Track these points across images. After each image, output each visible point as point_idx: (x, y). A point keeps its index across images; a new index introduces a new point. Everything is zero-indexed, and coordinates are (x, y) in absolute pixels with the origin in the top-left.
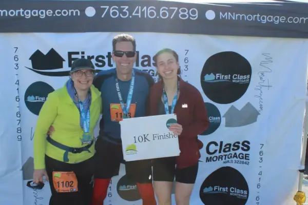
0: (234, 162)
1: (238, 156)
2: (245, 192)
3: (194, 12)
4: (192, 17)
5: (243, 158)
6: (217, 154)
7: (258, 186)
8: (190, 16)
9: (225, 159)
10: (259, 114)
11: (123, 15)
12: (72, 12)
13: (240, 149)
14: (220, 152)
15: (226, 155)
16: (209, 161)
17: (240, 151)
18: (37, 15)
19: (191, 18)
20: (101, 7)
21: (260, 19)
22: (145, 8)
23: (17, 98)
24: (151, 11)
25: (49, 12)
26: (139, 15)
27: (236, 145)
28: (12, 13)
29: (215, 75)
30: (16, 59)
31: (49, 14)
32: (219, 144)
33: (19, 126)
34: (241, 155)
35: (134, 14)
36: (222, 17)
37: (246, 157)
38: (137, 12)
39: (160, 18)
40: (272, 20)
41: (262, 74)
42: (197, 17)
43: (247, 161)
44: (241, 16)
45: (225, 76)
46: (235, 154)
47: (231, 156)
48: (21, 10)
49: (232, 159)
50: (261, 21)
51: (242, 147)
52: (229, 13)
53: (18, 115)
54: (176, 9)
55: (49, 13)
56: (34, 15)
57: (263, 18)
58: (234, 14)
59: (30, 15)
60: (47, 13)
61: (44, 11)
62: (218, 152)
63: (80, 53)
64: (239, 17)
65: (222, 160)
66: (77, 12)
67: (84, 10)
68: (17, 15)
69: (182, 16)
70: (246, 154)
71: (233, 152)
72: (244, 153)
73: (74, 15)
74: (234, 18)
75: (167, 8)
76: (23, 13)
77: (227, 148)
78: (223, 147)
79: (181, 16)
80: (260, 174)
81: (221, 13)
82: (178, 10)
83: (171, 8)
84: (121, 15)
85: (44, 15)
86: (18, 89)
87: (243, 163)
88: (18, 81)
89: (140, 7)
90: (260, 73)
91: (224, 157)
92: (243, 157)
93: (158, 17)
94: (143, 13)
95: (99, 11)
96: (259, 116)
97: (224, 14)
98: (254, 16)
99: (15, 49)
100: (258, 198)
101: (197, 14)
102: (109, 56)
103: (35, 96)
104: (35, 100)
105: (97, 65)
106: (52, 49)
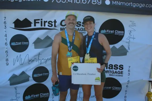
1: (117, 72)
2: (120, 88)
3: (99, 1)
5: (120, 73)
6: (105, 69)
7: (127, 86)
8: (97, 2)
9: (110, 73)
11: (63, 1)
13: (118, 69)
15: (110, 71)
19: (98, 4)
21: (132, 5)
26: (72, 1)
27: (116, 67)
30: (5, 23)
33: (7, 58)
34: (119, 72)
35: (68, 1)
36: (113, 3)
37: (121, 73)
39: (82, 3)
40: (138, 6)
41: (131, 32)
42: (101, 3)
43: (122, 75)
44: (123, 3)
46: (116, 71)
49: (114, 74)
50: (133, 6)
51: (119, 68)
52: (117, 2)
53: (7, 52)
56: (16, 0)
57: (134, 5)
58: (119, 2)
59: (13, 0)
64: (122, 3)
65: (108, 73)
69: (93, 2)
70: (121, 71)
71: (115, 70)
72: (120, 71)
73: (37, 0)
74: (119, 4)
80: (129, 81)
81: (113, 2)
84: (62, 1)
85: (21, 0)
86: (6, 39)
87: (120, 76)
88: (6, 35)
90: (129, 31)
91: (109, 72)
93: (81, 3)
97: (114, 2)
98: (130, 3)
99: (4, 18)
100: (126, 91)
101: (101, 2)
102: (55, 22)
103: (15, 42)
104: (16, 44)
105: (48, 26)
106: (26, 18)
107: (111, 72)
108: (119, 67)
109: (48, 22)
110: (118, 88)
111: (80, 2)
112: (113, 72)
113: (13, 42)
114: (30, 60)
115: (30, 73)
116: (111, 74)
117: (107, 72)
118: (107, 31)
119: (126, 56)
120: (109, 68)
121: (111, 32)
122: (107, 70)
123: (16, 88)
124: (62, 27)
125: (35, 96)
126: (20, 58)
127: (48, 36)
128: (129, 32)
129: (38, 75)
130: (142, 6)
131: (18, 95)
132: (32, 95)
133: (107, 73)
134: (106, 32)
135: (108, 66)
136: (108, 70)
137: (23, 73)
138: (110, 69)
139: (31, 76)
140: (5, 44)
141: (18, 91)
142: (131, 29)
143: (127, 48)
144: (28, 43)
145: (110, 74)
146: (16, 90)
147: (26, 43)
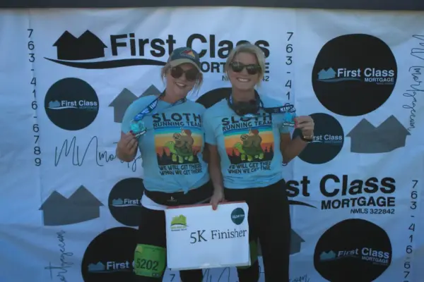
0: (369, 211)
1: (376, 201)
5: (384, 205)
6: (339, 197)
7: (408, 249)
9: (353, 205)
10: (409, 134)
13: (379, 190)
14: (344, 193)
15: (354, 200)
16: (326, 208)
17: (378, 194)
23: (34, 105)
27: (371, 184)
29: (336, 71)
30: (31, 47)
32: (341, 179)
33: (36, 145)
34: (382, 200)
37: (389, 201)
41: (418, 70)
43: (391, 208)
45: (352, 72)
46: (371, 198)
47: (364, 203)
49: (366, 207)
51: (382, 187)
53: (36, 129)
62: (340, 192)
63: (128, 36)
65: (348, 206)
70: (389, 198)
71: (368, 196)
72: (386, 196)
77: (355, 187)
78: (349, 186)
80: (412, 228)
87: (385, 211)
88: (34, 79)
90: (413, 69)
91: (351, 202)
92: (384, 203)
96: (408, 136)
99: (29, 32)
100: (407, 265)
102: (171, 41)
103: (60, 101)
104: (61, 106)
105: (153, 53)
106: (88, 31)
107: (356, 201)
108: (380, 186)
109: (150, 42)
112: (362, 200)
113: (54, 101)
114: (103, 155)
115: (102, 192)
116: (357, 207)
117: (343, 203)
118: (339, 73)
119: (403, 148)
120: (351, 192)
121: (350, 74)
122: (345, 197)
125: (117, 265)
126: (72, 147)
127: (153, 85)
128: (413, 71)
129: (125, 202)
131: (67, 259)
132: (108, 263)
133: (345, 206)
134: (336, 75)
136: (348, 196)
137: (82, 191)
138: (355, 193)
139: (106, 203)
140: (33, 105)
141: (69, 245)
142: (417, 62)
143: (406, 124)
144: (95, 104)
145: (353, 208)
146: (61, 243)
147: (91, 103)
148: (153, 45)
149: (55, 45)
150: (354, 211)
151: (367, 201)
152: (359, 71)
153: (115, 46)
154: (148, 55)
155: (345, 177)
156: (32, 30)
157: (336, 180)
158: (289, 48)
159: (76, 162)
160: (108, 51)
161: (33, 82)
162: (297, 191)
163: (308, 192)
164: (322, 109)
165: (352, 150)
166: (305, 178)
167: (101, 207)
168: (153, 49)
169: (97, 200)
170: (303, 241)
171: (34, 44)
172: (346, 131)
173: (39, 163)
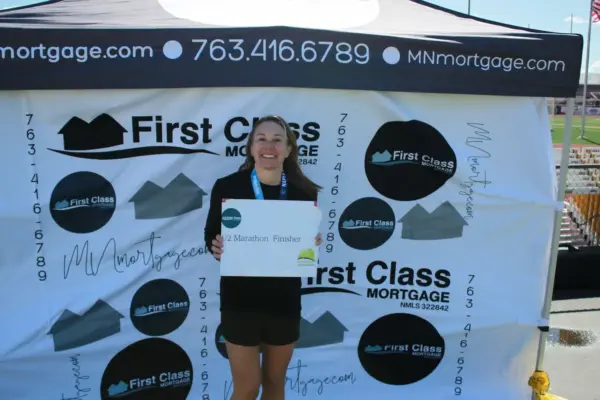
0: (421, 306)
1: (428, 295)
2: (439, 349)
3: (362, 51)
4: (359, 59)
5: (437, 300)
7: (463, 343)
8: (355, 57)
9: (404, 297)
10: (466, 224)
11: (234, 56)
12: (139, 51)
14: (392, 282)
15: (404, 291)
16: (372, 296)
18: (71, 56)
19: (357, 61)
20: (194, 41)
21: (478, 62)
22: (274, 43)
23: (36, 208)
24: (285, 48)
25: (95, 50)
26: (264, 55)
28: (23, 53)
29: (392, 154)
30: (30, 136)
31: (95, 54)
32: (390, 266)
33: (40, 254)
34: (435, 295)
35: (253, 54)
36: (412, 59)
37: (443, 297)
38: (260, 50)
39: (301, 58)
40: (499, 66)
42: (368, 59)
43: (444, 304)
44: (446, 57)
45: (410, 155)
46: (424, 292)
47: (416, 297)
48: (41, 48)
49: (418, 301)
50: (481, 66)
51: (436, 280)
52: (425, 52)
53: (39, 236)
54: (331, 44)
55: (95, 52)
56: (67, 57)
57: (485, 62)
58: (434, 54)
59: (57, 57)
60: (91, 53)
61: (85, 49)
62: (388, 280)
63: (154, 118)
64: (442, 59)
65: (397, 297)
66: (147, 52)
67: (161, 47)
68: (33, 56)
69: (342, 57)
70: (443, 293)
71: (420, 290)
72: (440, 290)
73: (143, 55)
74: (433, 62)
75: (314, 44)
76: (45, 53)
79: (340, 57)
80: (468, 328)
81: (410, 53)
82: (334, 48)
83: (321, 43)
84: (230, 55)
85: (85, 56)
86: (36, 191)
87: (437, 308)
88: (36, 175)
89: (265, 41)
91: (401, 294)
92: (438, 298)
93: (298, 59)
94: (270, 52)
95: (189, 49)
97: (415, 54)
98: (469, 57)
99: (28, 117)
100: (461, 360)
101: (367, 55)
102: (206, 125)
104: (70, 206)
106: (104, 115)
107: (407, 294)
108: (434, 279)
110: (432, 349)
111: (295, 58)
112: (413, 293)
113: (61, 201)
114: (122, 259)
115: (123, 305)
117: (392, 294)
118: (395, 156)
119: (460, 239)
120: (401, 282)
121: (407, 156)
122: (393, 287)
123: (74, 360)
124: (232, 145)
125: (142, 381)
126: (84, 255)
127: (181, 174)
129: (150, 309)
130: (512, 65)
131: (83, 384)
132: (131, 382)
133: (394, 296)
134: (392, 158)
135: (398, 275)
136: (397, 286)
138: (405, 284)
139: (127, 314)
140: (34, 209)
141: (85, 367)
143: (463, 212)
144: (112, 199)
145: (403, 301)
146: (74, 367)
147: (107, 199)
148: (184, 130)
149: (61, 132)
150: (405, 305)
151: (419, 296)
152: (416, 155)
153: (137, 130)
154: (177, 142)
155: (394, 264)
156: (31, 115)
157: (384, 266)
158: (342, 130)
159: (89, 272)
160: (128, 137)
161: (35, 179)
162: (341, 279)
163: (354, 278)
164: (374, 194)
165: (403, 237)
166: (351, 265)
167: (121, 320)
168: (184, 135)
169: (116, 312)
170: (346, 330)
171: (34, 132)
172: (398, 217)
173: (43, 277)
